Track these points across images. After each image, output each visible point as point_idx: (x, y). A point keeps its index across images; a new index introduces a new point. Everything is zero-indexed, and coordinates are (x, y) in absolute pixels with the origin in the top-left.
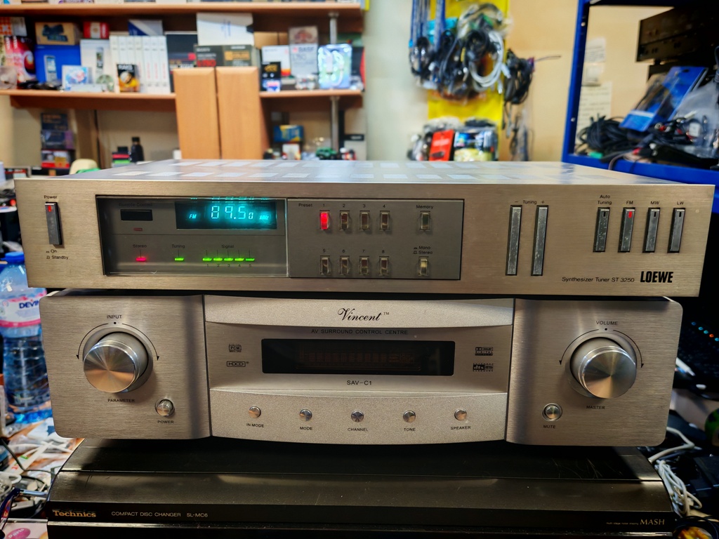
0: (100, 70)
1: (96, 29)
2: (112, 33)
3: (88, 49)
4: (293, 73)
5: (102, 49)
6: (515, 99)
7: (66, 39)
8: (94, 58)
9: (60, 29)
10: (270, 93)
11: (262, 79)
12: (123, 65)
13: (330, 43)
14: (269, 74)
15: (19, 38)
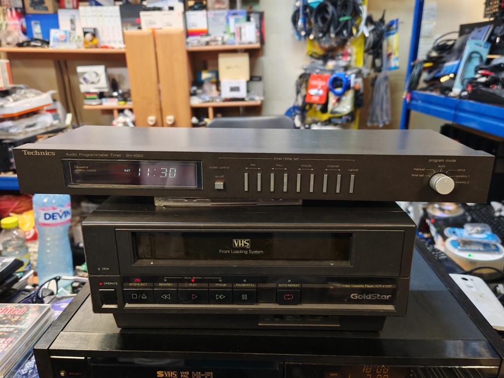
0: (72, 32)
1: (68, 1)
2: (81, 4)
3: (64, 17)
4: (210, 32)
5: (74, 16)
6: (371, 51)
7: (46, 9)
8: (69, 23)
9: (42, 1)
10: (195, 48)
12: (87, 28)
13: (236, 9)
15: (16, 9)
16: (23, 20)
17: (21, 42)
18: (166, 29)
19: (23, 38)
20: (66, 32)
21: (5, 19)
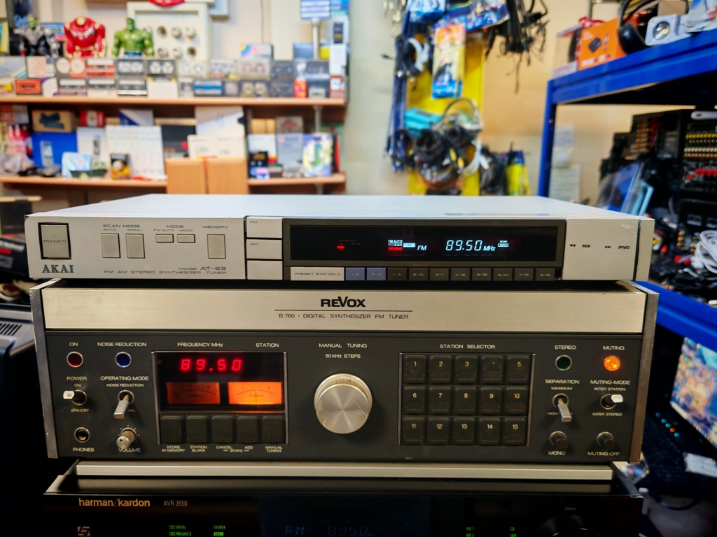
0: (97, 157)
1: (92, 117)
2: (109, 120)
3: (85, 138)
4: (280, 161)
5: (98, 136)
6: (489, 189)
7: (62, 126)
8: (91, 145)
9: (56, 118)
10: (259, 181)
11: (249, 167)
12: (116, 155)
13: (314, 131)
14: (257, 161)
15: (21, 126)
16: (29, 141)
17: (24, 169)
18: (222, 157)
19: (28, 163)
20: (85, 157)
21: (4, 139)
